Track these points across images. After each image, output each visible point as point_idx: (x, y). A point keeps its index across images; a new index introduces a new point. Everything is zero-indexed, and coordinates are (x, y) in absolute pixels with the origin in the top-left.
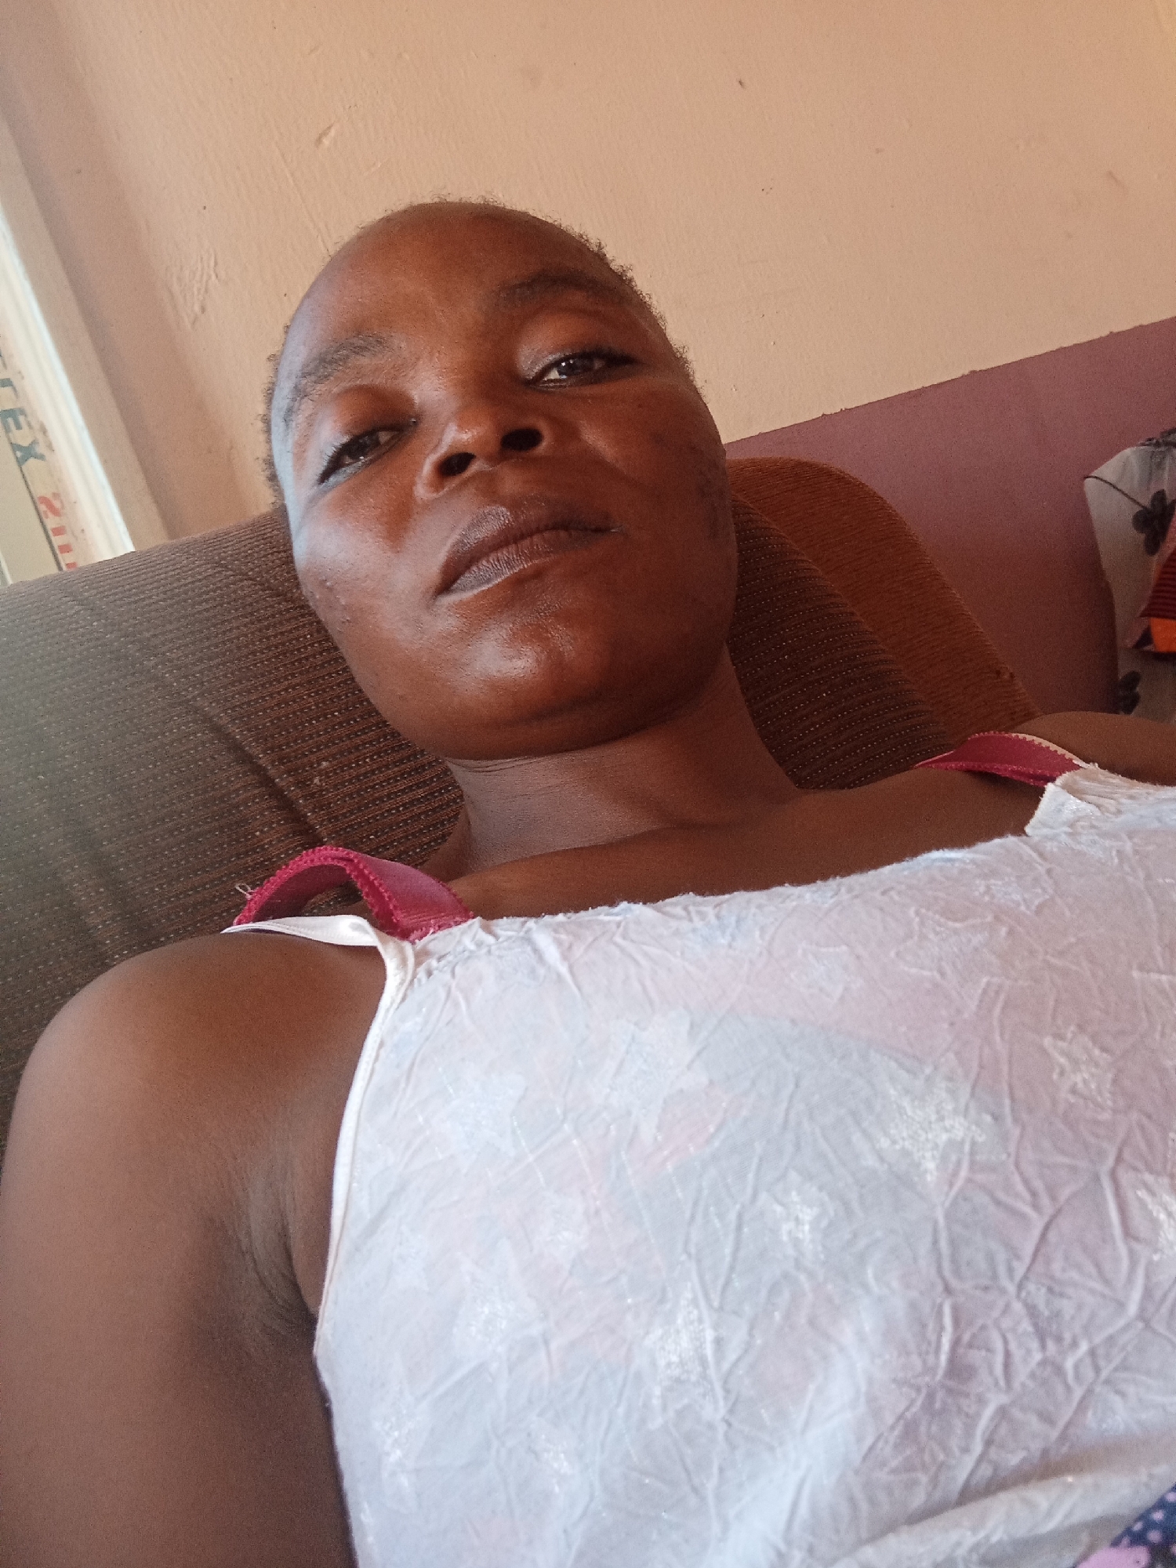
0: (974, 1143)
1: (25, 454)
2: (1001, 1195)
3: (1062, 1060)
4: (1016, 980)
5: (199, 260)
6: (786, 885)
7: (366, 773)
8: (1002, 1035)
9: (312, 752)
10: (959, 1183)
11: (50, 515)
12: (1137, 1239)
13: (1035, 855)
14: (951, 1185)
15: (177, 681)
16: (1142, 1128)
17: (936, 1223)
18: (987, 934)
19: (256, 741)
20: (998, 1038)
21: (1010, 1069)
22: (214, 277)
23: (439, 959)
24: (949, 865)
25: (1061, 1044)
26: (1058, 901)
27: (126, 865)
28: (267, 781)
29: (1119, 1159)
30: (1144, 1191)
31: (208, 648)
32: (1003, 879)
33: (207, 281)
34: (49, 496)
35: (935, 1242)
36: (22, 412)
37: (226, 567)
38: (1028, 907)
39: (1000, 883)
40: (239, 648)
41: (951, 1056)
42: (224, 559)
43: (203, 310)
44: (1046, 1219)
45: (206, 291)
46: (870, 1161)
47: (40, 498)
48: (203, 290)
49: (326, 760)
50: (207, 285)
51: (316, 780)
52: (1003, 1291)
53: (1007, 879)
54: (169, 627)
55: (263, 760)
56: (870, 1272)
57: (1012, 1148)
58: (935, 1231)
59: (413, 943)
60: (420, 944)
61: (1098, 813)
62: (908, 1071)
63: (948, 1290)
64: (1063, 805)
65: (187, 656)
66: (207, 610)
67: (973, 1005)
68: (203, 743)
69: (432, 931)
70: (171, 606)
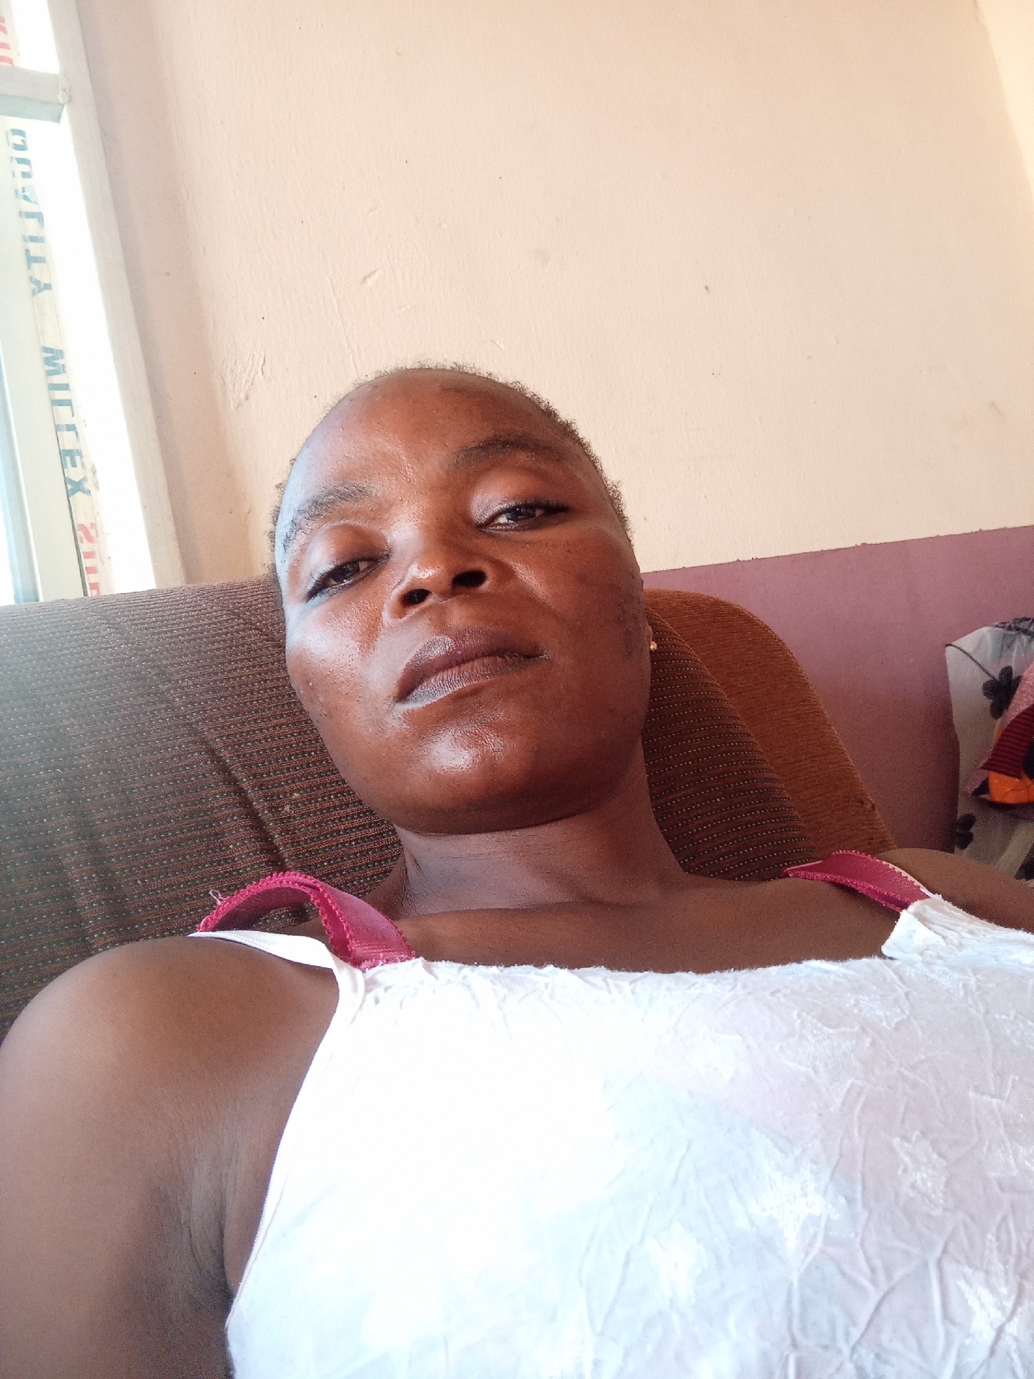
0: (829, 1219)
1: (74, 487)
2: (847, 1268)
3: (907, 1159)
4: (875, 1085)
5: (251, 359)
6: (690, 972)
7: (328, 808)
8: (860, 1132)
9: (288, 784)
10: (814, 1252)
11: (85, 540)
12: (953, 1322)
13: (896, 978)
14: (807, 1254)
15: (186, 707)
16: (966, 1227)
17: (791, 1284)
18: (854, 1042)
19: (243, 766)
20: (856, 1131)
21: (864, 1160)
22: (260, 373)
23: (386, 989)
24: (826, 976)
25: (906, 1145)
26: (913, 1021)
27: (117, 857)
28: (246, 803)
29: (945, 1251)
30: (963, 1281)
31: (215, 682)
32: (870, 996)
33: (255, 375)
34: (88, 525)
35: (789, 1302)
36: (79, 453)
37: (239, 615)
38: (889, 1024)
39: (867, 999)
40: (240, 686)
41: (817, 1142)
42: (238, 608)
43: (247, 398)
44: (882, 1294)
45: (252, 384)
46: (742, 1223)
47: (79, 525)
48: (251, 382)
49: (298, 791)
50: (253, 378)
51: (287, 808)
52: (839, 1352)
53: (872, 996)
54: (184, 659)
55: (245, 784)
56: (731, 1321)
57: (860, 1229)
58: (789, 1294)
59: (364, 971)
60: (370, 972)
61: (944, 944)
62: (781, 1150)
63: (795, 1345)
64: (914, 931)
65: (195, 685)
66: (218, 649)
67: (838, 1102)
68: (197, 763)
69: (381, 963)
70: (189, 641)
